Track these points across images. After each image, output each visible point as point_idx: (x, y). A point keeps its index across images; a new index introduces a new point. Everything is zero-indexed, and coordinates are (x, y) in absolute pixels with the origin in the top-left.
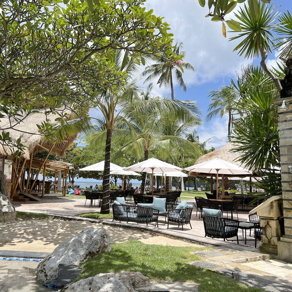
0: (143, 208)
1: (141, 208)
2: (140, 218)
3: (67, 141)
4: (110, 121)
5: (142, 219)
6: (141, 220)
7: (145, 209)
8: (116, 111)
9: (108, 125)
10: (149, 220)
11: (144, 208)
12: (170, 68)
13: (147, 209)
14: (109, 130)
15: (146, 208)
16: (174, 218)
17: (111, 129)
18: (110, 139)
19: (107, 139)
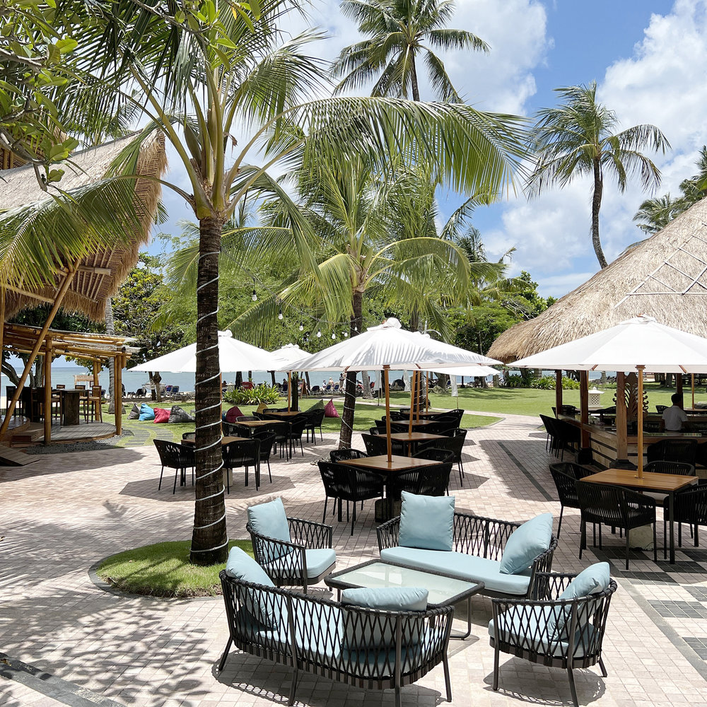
0: (373, 617)
1: (364, 616)
2: (358, 665)
3: (108, 272)
4: (211, 180)
5: (371, 667)
6: (366, 674)
7: (383, 619)
8: (235, 143)
9: (200, 201)
10: (407, 670)
11: (377, 614)
12: (411, 48)
13: (393, 620)
14: (209, 220)
15: (388, 616)
16: (525, 639)
17: (213, 215)
18: (214, 260)
19: (202, 261)
